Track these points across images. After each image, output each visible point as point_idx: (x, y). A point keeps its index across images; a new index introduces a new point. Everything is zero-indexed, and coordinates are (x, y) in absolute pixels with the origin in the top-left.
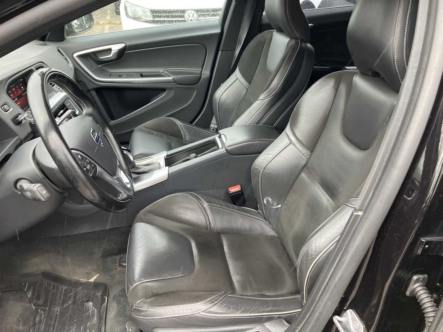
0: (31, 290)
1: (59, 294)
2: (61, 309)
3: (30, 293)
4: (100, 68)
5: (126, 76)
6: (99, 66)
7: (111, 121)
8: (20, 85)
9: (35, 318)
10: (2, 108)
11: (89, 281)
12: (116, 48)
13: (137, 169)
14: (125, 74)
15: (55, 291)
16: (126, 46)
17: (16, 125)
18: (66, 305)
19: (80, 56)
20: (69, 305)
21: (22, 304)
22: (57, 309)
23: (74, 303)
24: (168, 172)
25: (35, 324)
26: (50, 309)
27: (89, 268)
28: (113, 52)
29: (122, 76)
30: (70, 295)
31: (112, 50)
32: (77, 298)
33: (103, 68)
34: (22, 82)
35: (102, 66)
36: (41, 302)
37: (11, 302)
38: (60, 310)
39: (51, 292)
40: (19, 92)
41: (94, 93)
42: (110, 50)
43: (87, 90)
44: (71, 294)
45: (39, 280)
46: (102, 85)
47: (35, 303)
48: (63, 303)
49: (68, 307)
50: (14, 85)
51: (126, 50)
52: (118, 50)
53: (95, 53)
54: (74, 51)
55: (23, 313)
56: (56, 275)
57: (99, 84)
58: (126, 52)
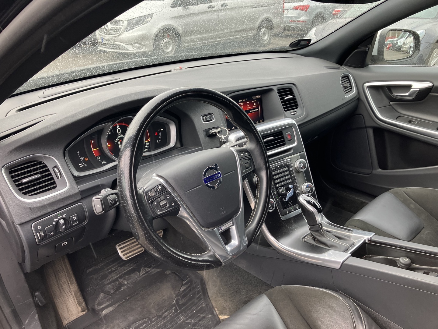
0: (187, 286)
1: (196, 307)
2: (184, 321)
3: (184, 288)
4: (390, 105)
5: (417, 123)
6: (390, 103)
7: (378, 169)
8: (253, 101)
9: (166, 311)
10: (204, 117)
11: (219, 316)
12: (417, 86)
13: (320, 235)
14: (417, 120)
15: (196, 301)
16: (433, 86)
17: (207, 136)
18: (189, 321)
19: (370, 87)
20: (190, 324)
21: (172, 292)
22: (182, 318)
23: (194, 325)
24: (344, 261)
25: (161, 316)
26: (179, 313)
27: (228, 304)
28: (412, 90)
29: (413, 122)
30: (199, 316)
31: (412, 88)
32: (200, 322)
33: (395, 107)
34: (257, 99)
35: (394, 104)
36: (181, 302)
37: (169, 284)
38: (182, 322)
39: (193, 300)
40: (248, 108)
41: (371, 132)
42: (410, 87)
43: (364, 126)
44: (201, 315)
45: (197, 283)
46: (382, 125)
47: (179, 299)
48: (190, 318)
49: (188, 324)
50: (243, 100)
51: (431, 92)
52: (420, 89)
53: (390, 87)
54: (366, 81)
55: (166, 300)
56: (206, 289)
57: (379, 124)
58: (430, 94)
